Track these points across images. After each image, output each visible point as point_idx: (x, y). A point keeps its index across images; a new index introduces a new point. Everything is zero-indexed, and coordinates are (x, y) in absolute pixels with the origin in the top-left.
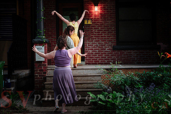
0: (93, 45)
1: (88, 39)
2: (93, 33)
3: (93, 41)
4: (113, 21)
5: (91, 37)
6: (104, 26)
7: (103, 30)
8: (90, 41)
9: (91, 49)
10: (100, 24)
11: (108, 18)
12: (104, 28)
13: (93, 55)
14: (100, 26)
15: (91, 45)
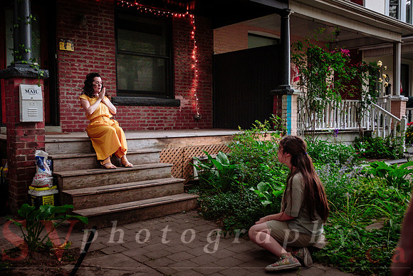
0: (75, 94)
1: (66, 81)
2: (76, 69)
3: (75, 85)
4: (110, 50)
5: (71, 77)
6: (96, 59)
7: (94, 65)
8: (70, 86)
9: (71, 102)
10: (89, 54)
11: (102, 44)
12: (94, 63)
13: (77, 114)
14: (88, 58)
15: (71, 94)
